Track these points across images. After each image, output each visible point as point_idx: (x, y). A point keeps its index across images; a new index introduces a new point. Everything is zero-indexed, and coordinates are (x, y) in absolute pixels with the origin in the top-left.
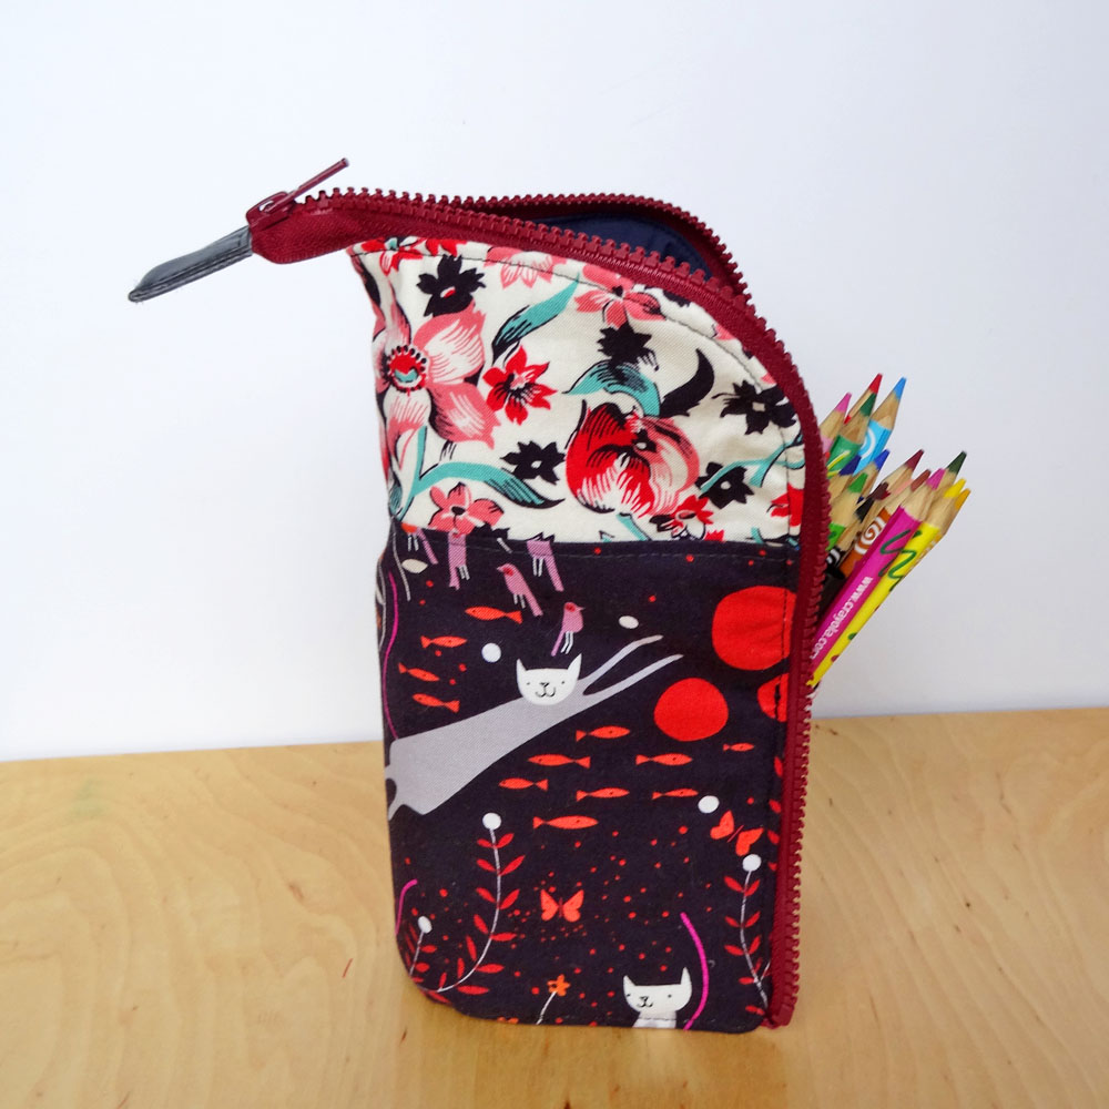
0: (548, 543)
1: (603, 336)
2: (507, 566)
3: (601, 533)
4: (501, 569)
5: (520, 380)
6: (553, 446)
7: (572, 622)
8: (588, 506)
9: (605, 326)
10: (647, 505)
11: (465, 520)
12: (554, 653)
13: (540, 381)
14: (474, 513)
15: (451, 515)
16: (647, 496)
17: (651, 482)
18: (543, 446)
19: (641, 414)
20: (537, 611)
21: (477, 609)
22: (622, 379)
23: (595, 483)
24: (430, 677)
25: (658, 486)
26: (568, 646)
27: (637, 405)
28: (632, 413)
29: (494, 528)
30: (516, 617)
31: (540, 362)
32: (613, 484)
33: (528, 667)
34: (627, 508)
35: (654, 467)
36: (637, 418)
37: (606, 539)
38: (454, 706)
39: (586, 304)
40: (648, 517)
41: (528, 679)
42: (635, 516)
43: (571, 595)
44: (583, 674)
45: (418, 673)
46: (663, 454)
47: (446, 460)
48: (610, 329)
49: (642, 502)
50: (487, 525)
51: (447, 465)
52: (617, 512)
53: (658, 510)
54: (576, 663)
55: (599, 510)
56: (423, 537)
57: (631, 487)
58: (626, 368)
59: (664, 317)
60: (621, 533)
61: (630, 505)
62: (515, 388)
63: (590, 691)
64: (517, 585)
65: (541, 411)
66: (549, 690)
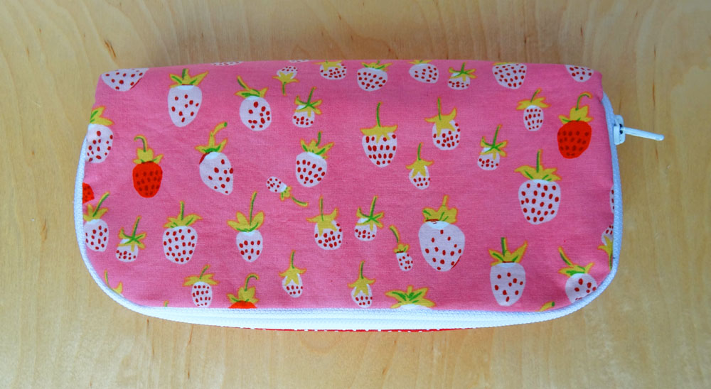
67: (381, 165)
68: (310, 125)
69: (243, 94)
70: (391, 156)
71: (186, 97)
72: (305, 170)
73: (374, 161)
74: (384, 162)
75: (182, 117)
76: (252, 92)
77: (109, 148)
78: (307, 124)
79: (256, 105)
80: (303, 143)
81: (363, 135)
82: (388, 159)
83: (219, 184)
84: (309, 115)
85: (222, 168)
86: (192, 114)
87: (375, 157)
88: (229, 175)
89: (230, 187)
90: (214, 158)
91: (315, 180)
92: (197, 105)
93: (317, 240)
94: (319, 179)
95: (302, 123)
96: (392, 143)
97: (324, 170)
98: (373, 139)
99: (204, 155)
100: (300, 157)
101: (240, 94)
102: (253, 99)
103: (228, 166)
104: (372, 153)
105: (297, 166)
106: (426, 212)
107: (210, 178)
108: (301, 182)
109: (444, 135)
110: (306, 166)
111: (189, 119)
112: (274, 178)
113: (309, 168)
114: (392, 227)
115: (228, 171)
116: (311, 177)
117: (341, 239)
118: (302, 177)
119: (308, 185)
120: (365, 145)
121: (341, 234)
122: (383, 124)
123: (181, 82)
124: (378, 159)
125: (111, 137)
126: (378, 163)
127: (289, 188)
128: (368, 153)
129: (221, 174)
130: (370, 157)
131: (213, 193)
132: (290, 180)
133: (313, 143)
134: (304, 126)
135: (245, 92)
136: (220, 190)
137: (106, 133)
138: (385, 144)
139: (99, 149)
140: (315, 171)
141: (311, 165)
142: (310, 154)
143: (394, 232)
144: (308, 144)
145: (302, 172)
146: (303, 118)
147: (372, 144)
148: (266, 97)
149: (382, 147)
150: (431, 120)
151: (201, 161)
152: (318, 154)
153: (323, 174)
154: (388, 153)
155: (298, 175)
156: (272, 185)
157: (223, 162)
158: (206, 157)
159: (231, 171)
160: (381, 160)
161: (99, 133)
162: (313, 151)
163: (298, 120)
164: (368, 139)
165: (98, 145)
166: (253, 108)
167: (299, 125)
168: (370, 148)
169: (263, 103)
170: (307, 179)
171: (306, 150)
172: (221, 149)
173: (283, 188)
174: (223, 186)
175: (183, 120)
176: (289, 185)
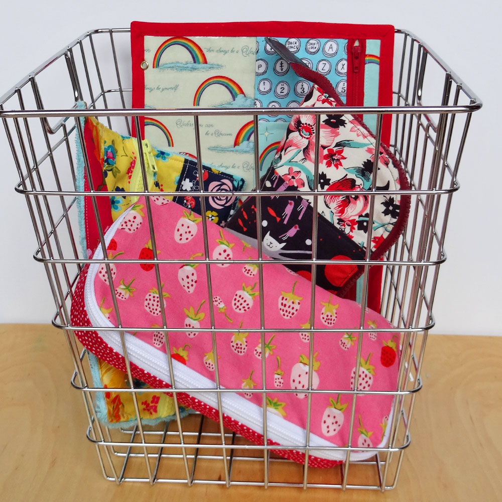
0: (308, 203)
1: (366, 161)
2: (293, 202)
3: (323, 212)
4: (290, 201)
5: (337, 157)
6: (330, 180)
7: (292, 232)
8: (325, 202)
9: (370, 159)
10: (340, 214)
11: (293, 182)
12: (280, 237)
13: (341, 160)
14: (297, 181)
15: (291, 177)
16: (342, 212)
17: (346, 208)
18: (327, 178)
19: (361, 187)
20: (285, 222)
21: (271, 209)
22: (363, 175)
23: (331, 198)
24: (246, 217)
25: (347, 211)
26: (284, 238)
27: (362, 184)
28: (359, 186)
29: (298, 189)
30: (278, 219)
31: (345, 156)
32: (336, 202)
33: (270, 235)
34: (334, 211)
35: (351, 205)
36: (360, 187)
37: (323, 215)
38: (245, 229)
39: (369, 150)
40: (338, 218)
41: (268, 238)
42: (335, 215)
43: (300, 223)
44: (283, 249)
45: (244, 213)
46: (358, 202)
47: (301, 163)
48: (370, 161)
49: (339, 213)
50: (297, 187)
51: (300, 164)
52: (331, 210)
53: (342, 217)
54: (284, 244)
55: (327, 206)
56: (278, 178)
57: (339, 206)
58: (367, 173)
59: (388, 167)
60: (328, 217)
61: (335, 211)
62: (334, 157)
63: (281, 254)
64: (289, 210)
65: (335, 168)
66: (271, 246)
67: (285, 317)
68: (252, 276)
69: (220, 242)
70: (293, 314)
71: (188, 227)
72: (239, 301)
73: (282, 313)
74: (287, 316)
75: (181, 237)
76: (225, 242)
77: (137, 228)
78: (251, 275)
79: (225, 251)
80: (244, 285)
81: (281, 295)
82: (290, 315)
83: (187, 285)
84: (254, 270)
85: (191, 277)
86: (187, 239)
87: (283, 311)
88: (194, 283)
89: (192, 290)
90: (188, 269)
91: (243, 310)
92: (192, 235)
93: (232, 344)
94: (245, 310)
95: (248, 273)
96: (297, 307)
97: (250, 306)
98: (286, 299)
99: (184, 266)
100: (239, 293)
101: (218, 241)
102: (224, 247)
103: (195, 278)
104: (283, 307)
105: (235, 297)
106: (301, 356)
107: (183, 280)
108: (234, 307)
109: (327, 316)
110: (240, 299)
111: (184, 241)
112: (218, 298)
113: (242, 301)
114: (278, 358)
115: (194, 281)
116: (241, 307)
117: (245, 351)
118: (235, 304)
119: (237, 310)
120: (280, 301)
121: (246, 348)
122: (295, 293)
123: (188, 217)
124: (285, 312)
125: (141, 223)
126: (284, 315)
127: (225, 308)
128: (280, 306)
129: (189, 280)
130: (281, 309)
131: (181, 288)
132: (228, 303)
133: (250, 288)
134: (249, 275)
135: (221, 241)
136: (186, 288)
137: (139, 220)
138: (292, 306)
139: (132, 225)
140: (245, 304)
141: (244, 300)
142: (245, 293)
143: (278, 361)
144: (247, 287)
145: (236, 302)
146: (249, 270)
147: (284, 302)
148: (232, 249)
149: (289, 307)
150: (323, 304)
151: (181, 268)
152: (250, 295)
153: (249, 308)
154: (292, 311)
155: (233, 302)
156: (216, 301)
157: (193, 274)
158: (185, 267)
159: (196, 282)
160: (286, 314)
161: (135, 218)
162: (248, 292)
163: (246, 270)
164: (283, 298)
165: (132, 223)
166: (222, 252)
167: (246, 273)
168: (282, 304)
169: (229, 251)
170: (238, 307)
171: (244, 290)
172: (194, 267)
173: (222, 306)
174: (188, 287)
175: (181, 239)
176: (226, 306)
